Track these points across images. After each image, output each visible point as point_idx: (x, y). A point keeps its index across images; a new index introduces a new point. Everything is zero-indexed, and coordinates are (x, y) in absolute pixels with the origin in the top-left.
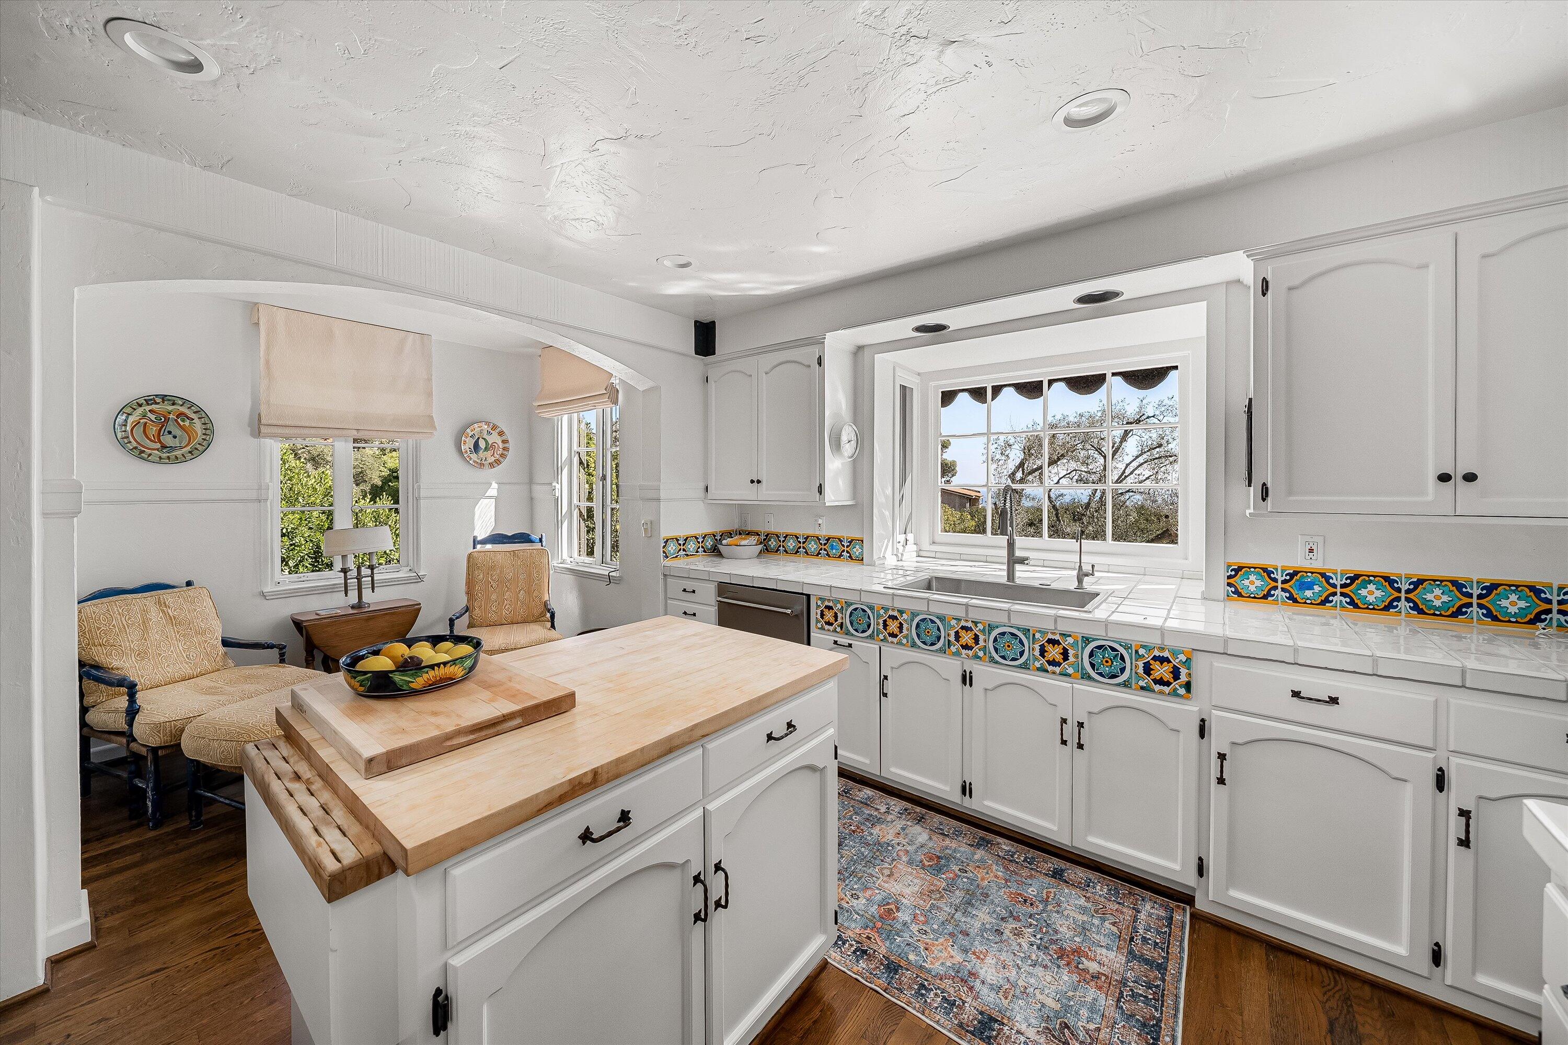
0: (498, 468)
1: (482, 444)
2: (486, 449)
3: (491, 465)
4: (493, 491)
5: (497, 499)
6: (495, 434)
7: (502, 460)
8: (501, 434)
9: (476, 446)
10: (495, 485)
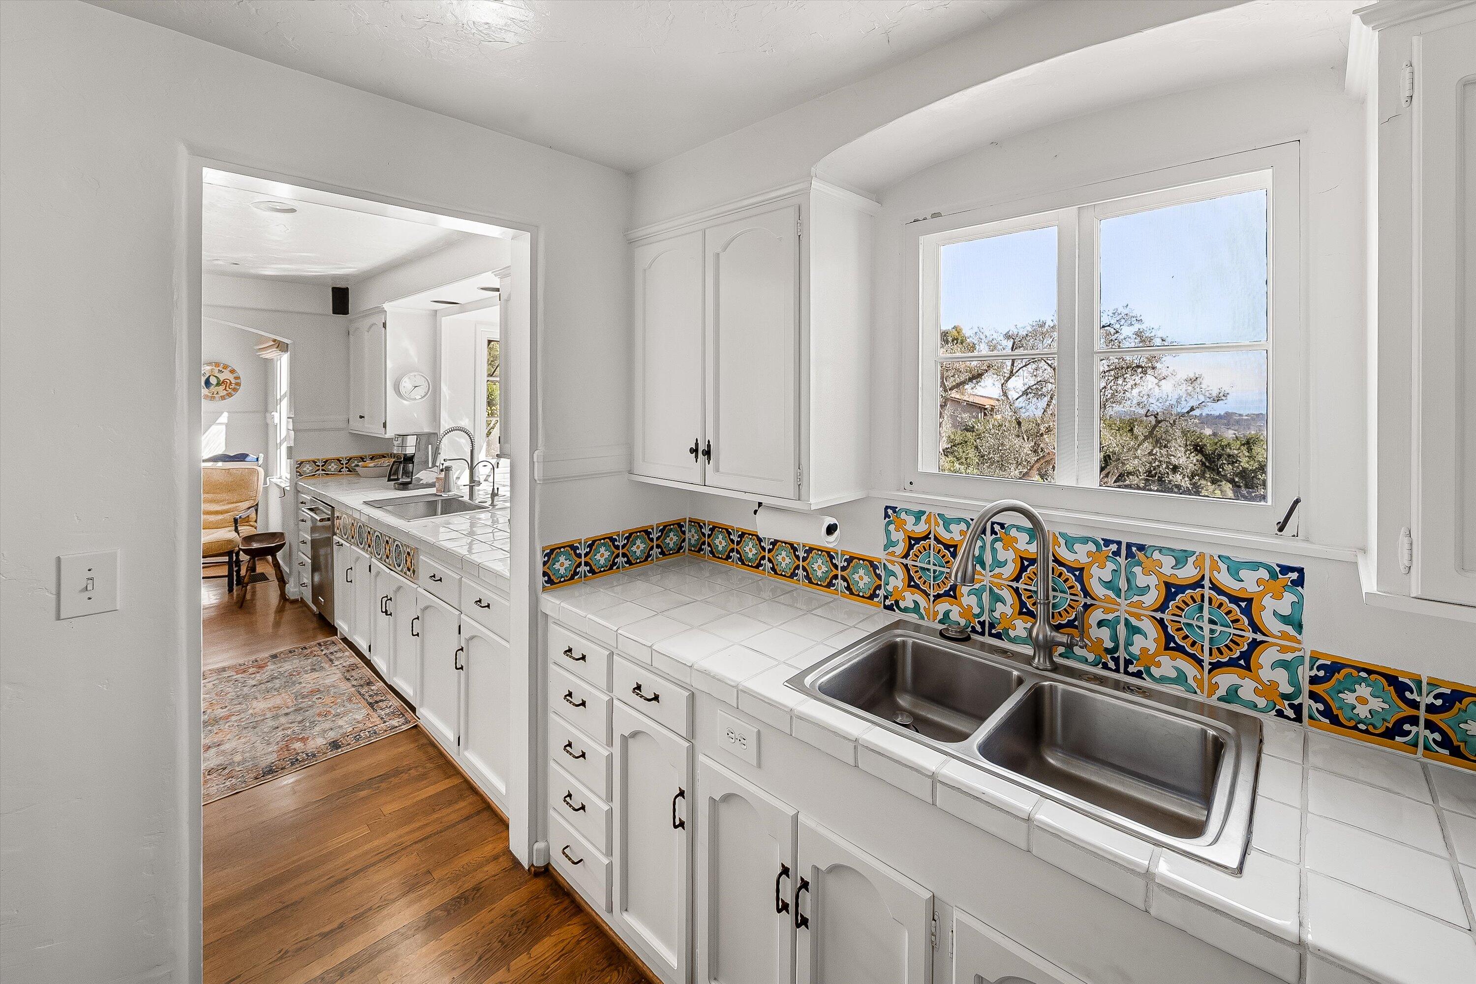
0: (229, 400)
1: (213, 381)
2: (218, 384)
3: (223, 398)
4: (224, 418)
5: (227, 425)
6: (226, 372)
7: (234, 393)
8: (233, 371)
9: (208, 383)
10: (226, 414)
